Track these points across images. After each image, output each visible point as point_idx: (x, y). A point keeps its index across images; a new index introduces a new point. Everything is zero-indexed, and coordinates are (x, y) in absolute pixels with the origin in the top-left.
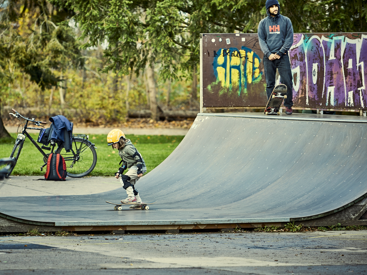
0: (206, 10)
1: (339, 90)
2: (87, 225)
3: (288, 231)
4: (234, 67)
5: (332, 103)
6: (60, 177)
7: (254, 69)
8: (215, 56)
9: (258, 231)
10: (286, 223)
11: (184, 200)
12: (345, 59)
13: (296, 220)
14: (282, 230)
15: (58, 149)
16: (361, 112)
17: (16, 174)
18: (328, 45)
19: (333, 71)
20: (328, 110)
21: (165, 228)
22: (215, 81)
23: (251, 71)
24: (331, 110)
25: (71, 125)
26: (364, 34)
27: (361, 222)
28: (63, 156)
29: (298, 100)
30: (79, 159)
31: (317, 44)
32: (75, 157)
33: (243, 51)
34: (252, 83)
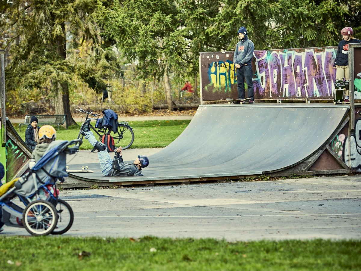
0: (202, 37)
1: (291, 86)
2: (130, 181)
3: (261, 180)
4: (222, 74)
5: (287, 95)
6: (111, 150)
7: (235, 74)
8: (209, 67)
9: (241, 181)
10: (259, 175)
11: (192, 162)
12: (295, 66)
13: (267, 173)
14: (257, 179)
15: (109, 132)
16: (306, 100)
17: (82, 149)
18: (283, 57)
19: (287, 74)
20: (284, 100)
21: (181, 181)
22: (210, 83)
23: (233, 76)
24: (287, 100)
25: (116, 115)
26: (307, 49)
27: (309, 173)
28: (112, 136)
29: (265, 94)
30: (122, 137)
31: (276, 57)
32: (120, 136)
33: (228, 63)
34: (234, 84)
